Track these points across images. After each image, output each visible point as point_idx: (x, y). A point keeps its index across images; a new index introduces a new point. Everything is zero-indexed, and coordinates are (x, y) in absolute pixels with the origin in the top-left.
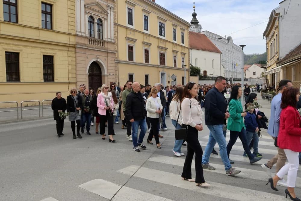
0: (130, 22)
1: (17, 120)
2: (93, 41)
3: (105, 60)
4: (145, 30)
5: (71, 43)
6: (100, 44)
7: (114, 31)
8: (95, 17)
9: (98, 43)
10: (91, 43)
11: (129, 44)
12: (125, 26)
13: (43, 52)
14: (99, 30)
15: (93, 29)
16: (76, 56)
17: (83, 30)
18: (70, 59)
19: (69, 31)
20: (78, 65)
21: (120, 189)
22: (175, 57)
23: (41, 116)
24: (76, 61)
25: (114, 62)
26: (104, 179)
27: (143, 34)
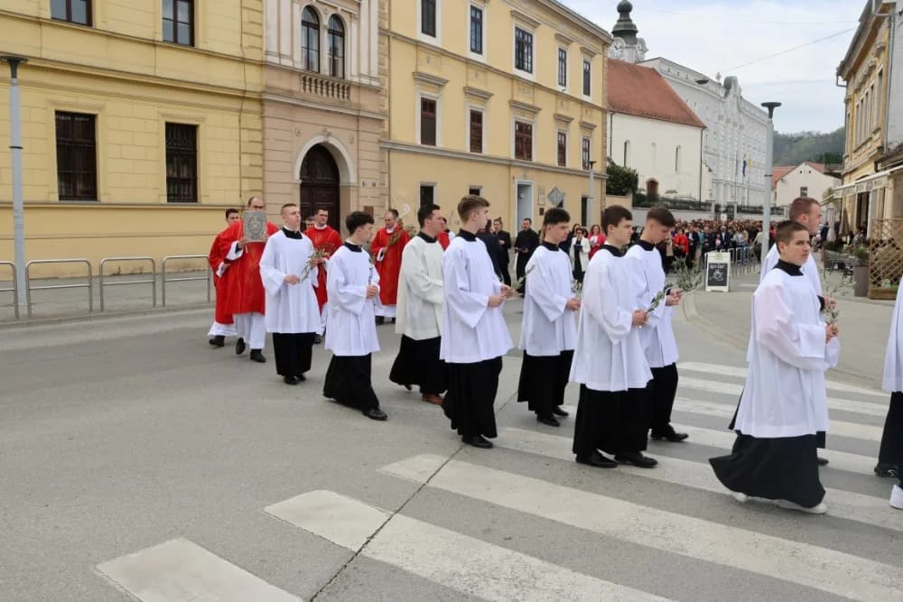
0: (429, 26)
1: (90, 314)
2: (316, 81)
3: (352, 143)
4: (472, 50)
5: (248, 89)
6: (336, 93)
7: (379, 53)
8: (321, 12)
9: (330, 88)
10: (310, 90)
11: (424, 92)
12: (413, 38)
13: (163, 115)
14: (334, 51)
15: (315, 46)
16: (263, 127)
17: (285, 50)
18: (245, 135)
19: (245, 50)
20: (269, 155)
21: (385, 523)
22: (562, 134)
23: (159, 302)
24: (262, 143)
25: (376, 147)
26: (338, 491)
27: (467, 63)
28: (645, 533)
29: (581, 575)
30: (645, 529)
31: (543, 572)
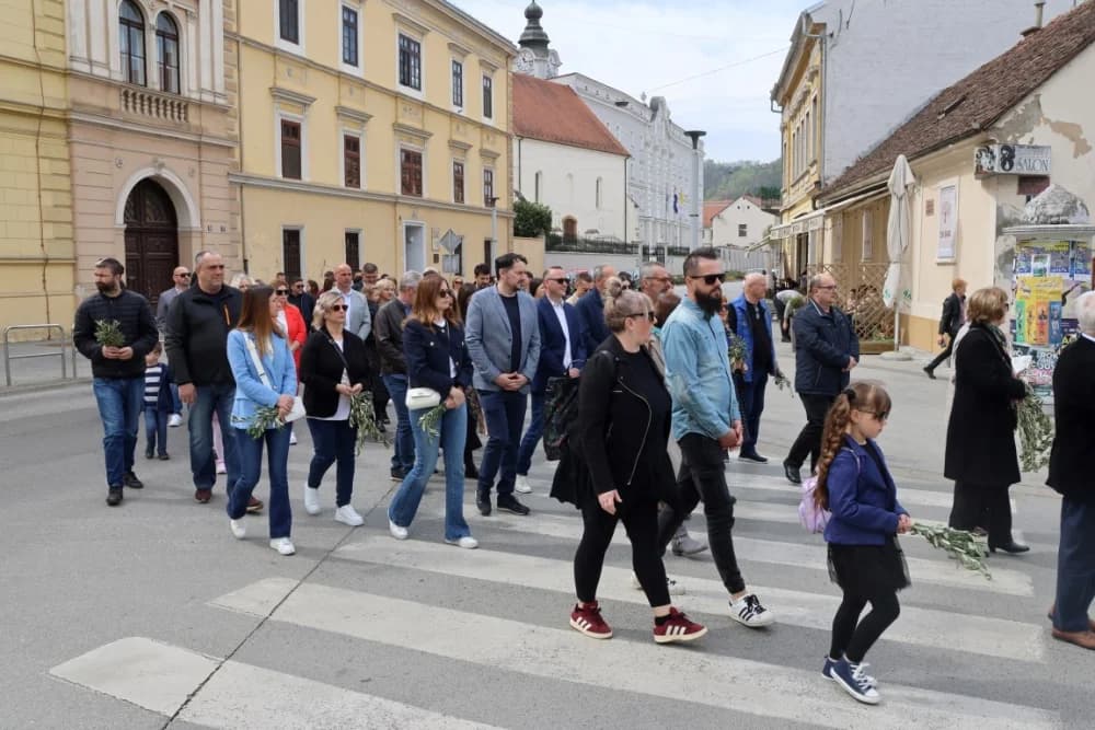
0: (290, 30)
2: (142, 97)
3: (191, 174)
4: (345, 61)
5: (47, 106)
6: (169, 112)
7: (225, 63)
8: (147, 8)
9: (161, 106)
10: (135, 108)
11: (282, 112)
12: (270, 44)
14: (165, 58)
15: (139, 52)
16: (71, 156)
17: (98, 55)
18: (45, 164)
19: (40, 53)
20: (79, 192)
21: (212, 674)
22: (459, 166)
24: (70, 176)
25: (224, 182)
26: (155, 637)
27: (339, 77)
28: (534, 659)
29: (453, 719)
30: (534, 654)
31: (407, 720)
